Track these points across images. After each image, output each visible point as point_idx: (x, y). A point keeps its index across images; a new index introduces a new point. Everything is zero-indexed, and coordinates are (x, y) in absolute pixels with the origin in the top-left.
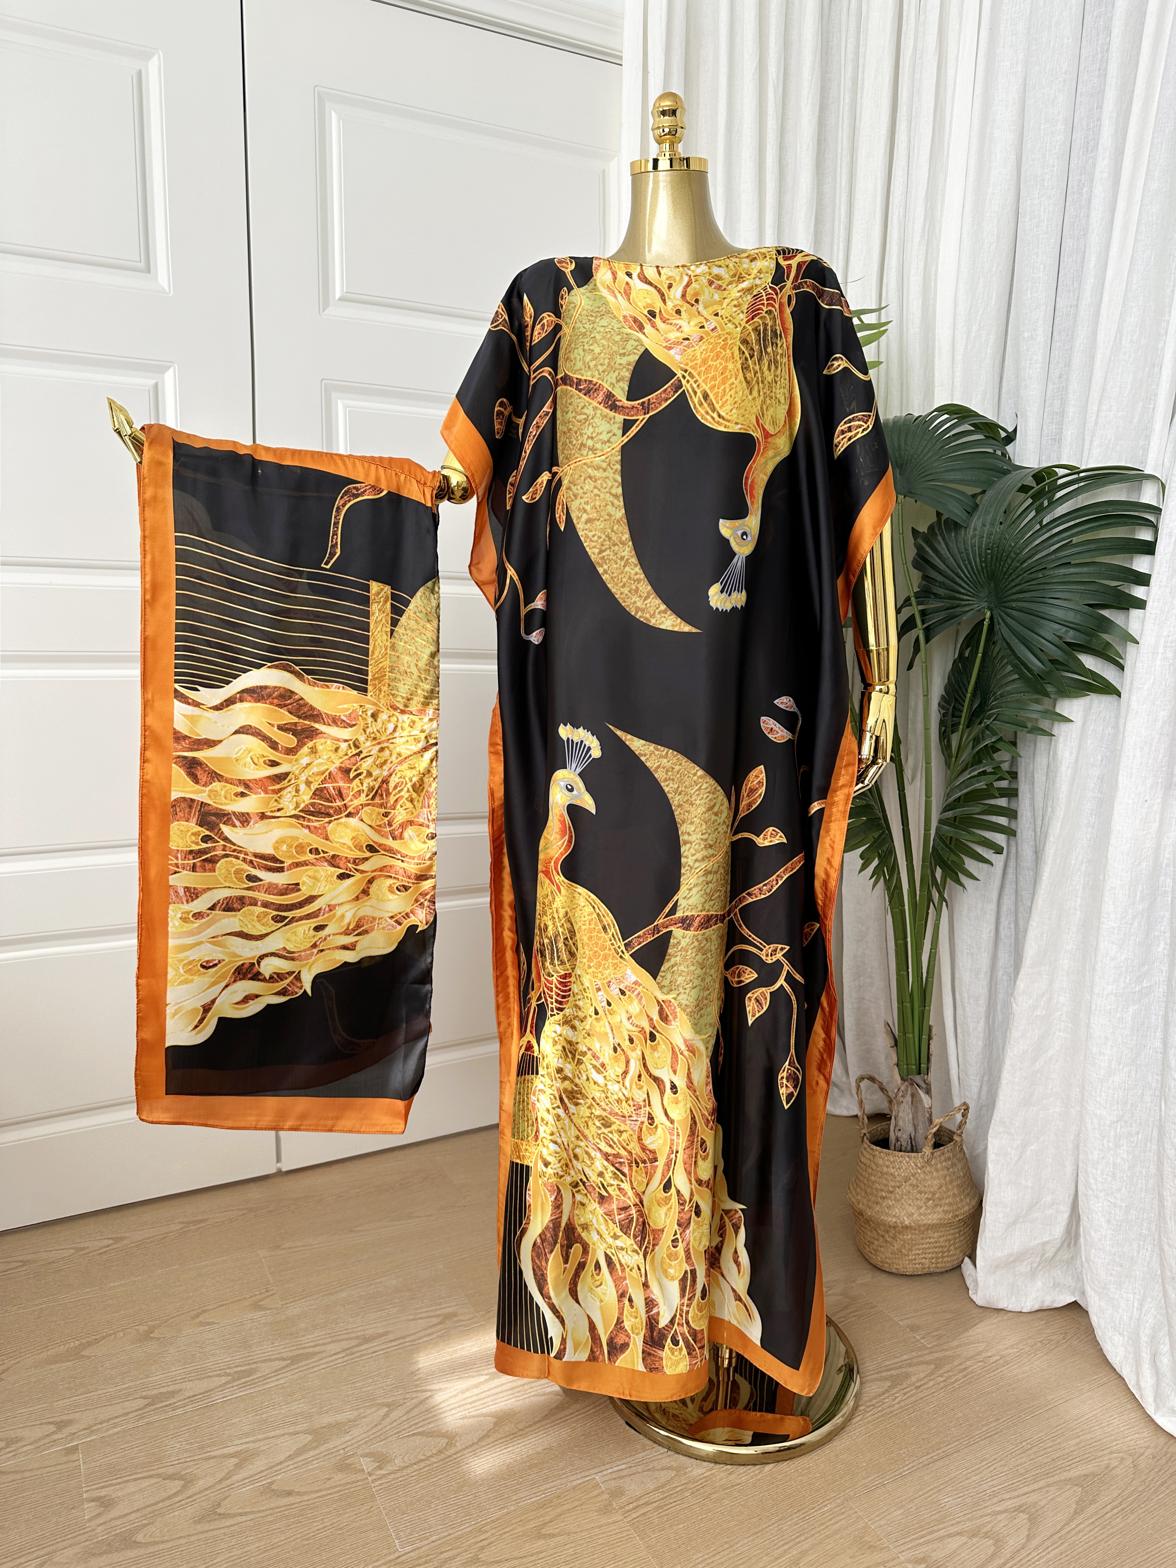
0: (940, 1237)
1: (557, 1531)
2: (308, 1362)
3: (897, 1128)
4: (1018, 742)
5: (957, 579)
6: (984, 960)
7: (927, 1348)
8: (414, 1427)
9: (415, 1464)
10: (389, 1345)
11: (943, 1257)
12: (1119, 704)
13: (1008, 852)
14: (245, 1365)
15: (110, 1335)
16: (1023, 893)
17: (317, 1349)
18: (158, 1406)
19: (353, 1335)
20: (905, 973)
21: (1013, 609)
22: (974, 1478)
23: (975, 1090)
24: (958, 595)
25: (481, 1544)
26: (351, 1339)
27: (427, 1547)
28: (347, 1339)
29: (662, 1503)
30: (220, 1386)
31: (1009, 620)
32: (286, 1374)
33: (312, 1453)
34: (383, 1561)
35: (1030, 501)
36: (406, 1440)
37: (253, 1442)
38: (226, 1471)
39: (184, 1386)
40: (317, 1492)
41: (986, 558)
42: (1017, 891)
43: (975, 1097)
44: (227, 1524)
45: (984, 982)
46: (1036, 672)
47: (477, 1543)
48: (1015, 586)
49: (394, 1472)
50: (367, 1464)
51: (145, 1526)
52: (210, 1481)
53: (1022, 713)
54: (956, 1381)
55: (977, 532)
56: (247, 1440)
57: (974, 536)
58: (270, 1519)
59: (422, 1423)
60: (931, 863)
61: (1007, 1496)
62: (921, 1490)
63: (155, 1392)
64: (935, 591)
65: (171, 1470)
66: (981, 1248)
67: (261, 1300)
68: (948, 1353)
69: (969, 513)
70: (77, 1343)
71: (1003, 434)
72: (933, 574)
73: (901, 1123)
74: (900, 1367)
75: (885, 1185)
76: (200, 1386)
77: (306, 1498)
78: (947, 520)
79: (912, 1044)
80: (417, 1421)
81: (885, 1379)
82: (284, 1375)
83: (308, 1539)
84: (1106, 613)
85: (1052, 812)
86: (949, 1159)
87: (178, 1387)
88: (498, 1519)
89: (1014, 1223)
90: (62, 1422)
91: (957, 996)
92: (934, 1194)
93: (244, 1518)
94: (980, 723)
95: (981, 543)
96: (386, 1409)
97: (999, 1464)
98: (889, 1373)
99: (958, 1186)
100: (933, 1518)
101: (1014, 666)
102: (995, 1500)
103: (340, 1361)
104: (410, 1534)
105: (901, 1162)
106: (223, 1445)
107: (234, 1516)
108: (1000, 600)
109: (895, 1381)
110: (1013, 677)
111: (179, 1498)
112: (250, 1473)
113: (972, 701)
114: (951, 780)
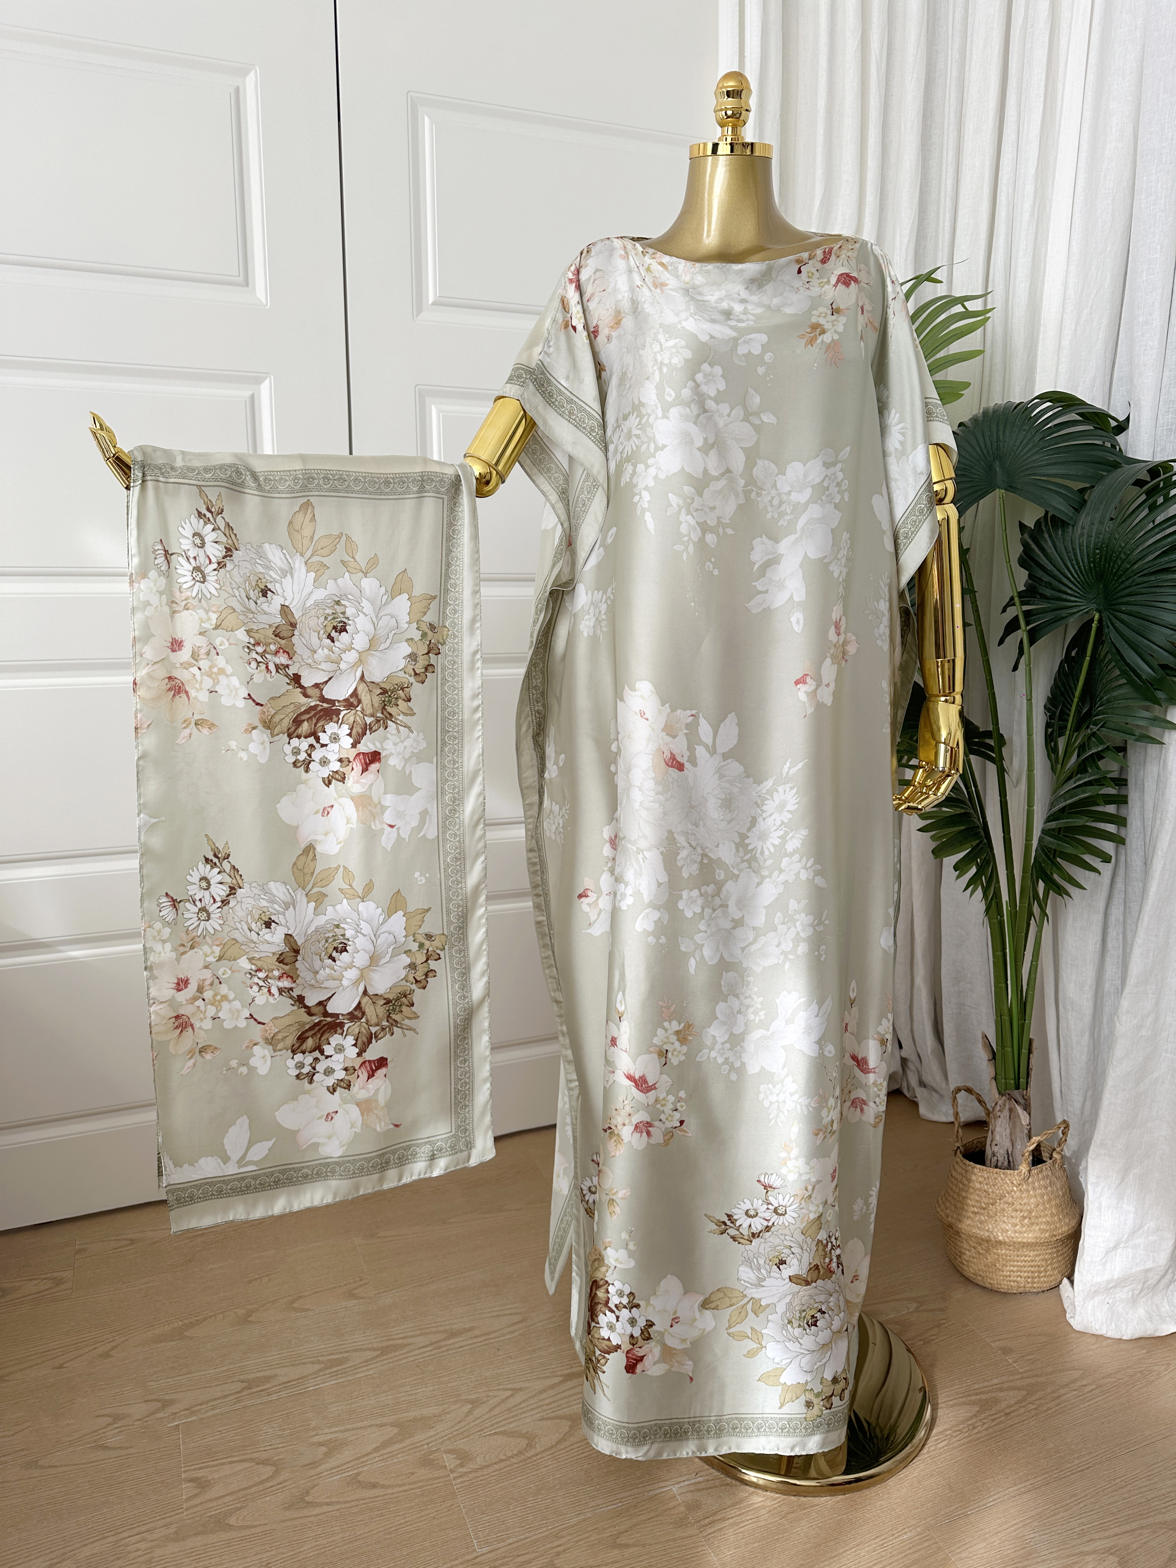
0: (1037, 1255)
1: (631, 1542)
2: (397, 1353)
3: (994, 1143)
4: (1127, 747)
5: (1064, 580)
6: (1089, 973)
7: (1019, 1373)
8: (495, 1426)
9: (495, 1463)
10: (475, 1340)
11: (1039, 1277)
13: (1117, 860)
14: (337, 1353)
15: (211, 1317)
16: (1131, 905)
17: (405, 1341)
18: (254, 1390)
19: (441, 1329)
20: (1004, 986)
21: (1122, 612)
22: (1062, 1515)
23: (1078, 1105)
24: (1065, 596)
25: (556, 1550)
26: (440, 1332)
27: (504, 1549)
28: (435, 1333)
29: (739, 1520)
30: (313, 1374)
31: (1118, 624)
32: (377, 1365)
33: (397, 1446)
34: (461, 1560)
35: (1144, 497)
36: (488, 1438)
37: (342, 1431)
38: (316, 1459)
39: (279, 1372)
40: (400, 1486)
41: (1094, 557)
42: (1125, 902)
43: (1078, 1112)
44: (315, 1512)
45: (1088, 995)
46: (1146, 677)
47: (552, 1548)
48: (1125, 589)
49: (475, 1471)
50: (450, 1461)
51: (238, 1509)
53: (1129, 720)
54: (1048, 1409)
55: (1085, 531)
56: (337, 1429)
57: (1082, 535)
58: (355, 1510)
59: (503, 1423)
60: (1032, 874)
62: (1006, 1523)
63: (251, 1376)
64: (1041, 591)
65: (264, 1456)
66: (1079, 1271)
68: (1041, 1379)
69: (1076, 510)
70: (180, 1323)
71: (1114, 423)
72: (1040, 574)
73: (998, 1137)
74: (990, 1391)
75: (977, 1201)
76: (294, 1373)
77: (390, 1491)
78: (1054, 517)
79: (1010, 1059)
80: (499, 1420)
81: (973, 1403)
82: (373, 1366)
83: (390, 1533)
85: (1161, 824)
86: (1048, 1176)
87: (273, 1372)
88: (575, 1525)
89: (1115, 1247)
90: (166, 1400)
91: (1061, 1008)
92: (1030, 1212)
93: (331, 1508)
94: (1087, 727)
95: (1089, 542)
96: (470, 1406)
97: (1089, 1501)
98: (978, 1397)
99: (1057, 1205)
101: (1122, 670)
102: (1085, 1539)
103: (427, 1354)
104: (488, 1535)
105: (995, 1179)
106: (314, 1433)
107: (321, 1505)
108: (1110, 603)
109: (984, 1405)
110: (1120, 682)
111: (271, 1484)
112: (339, 1462)
113: (1079, 706)
114: (1056, 789)
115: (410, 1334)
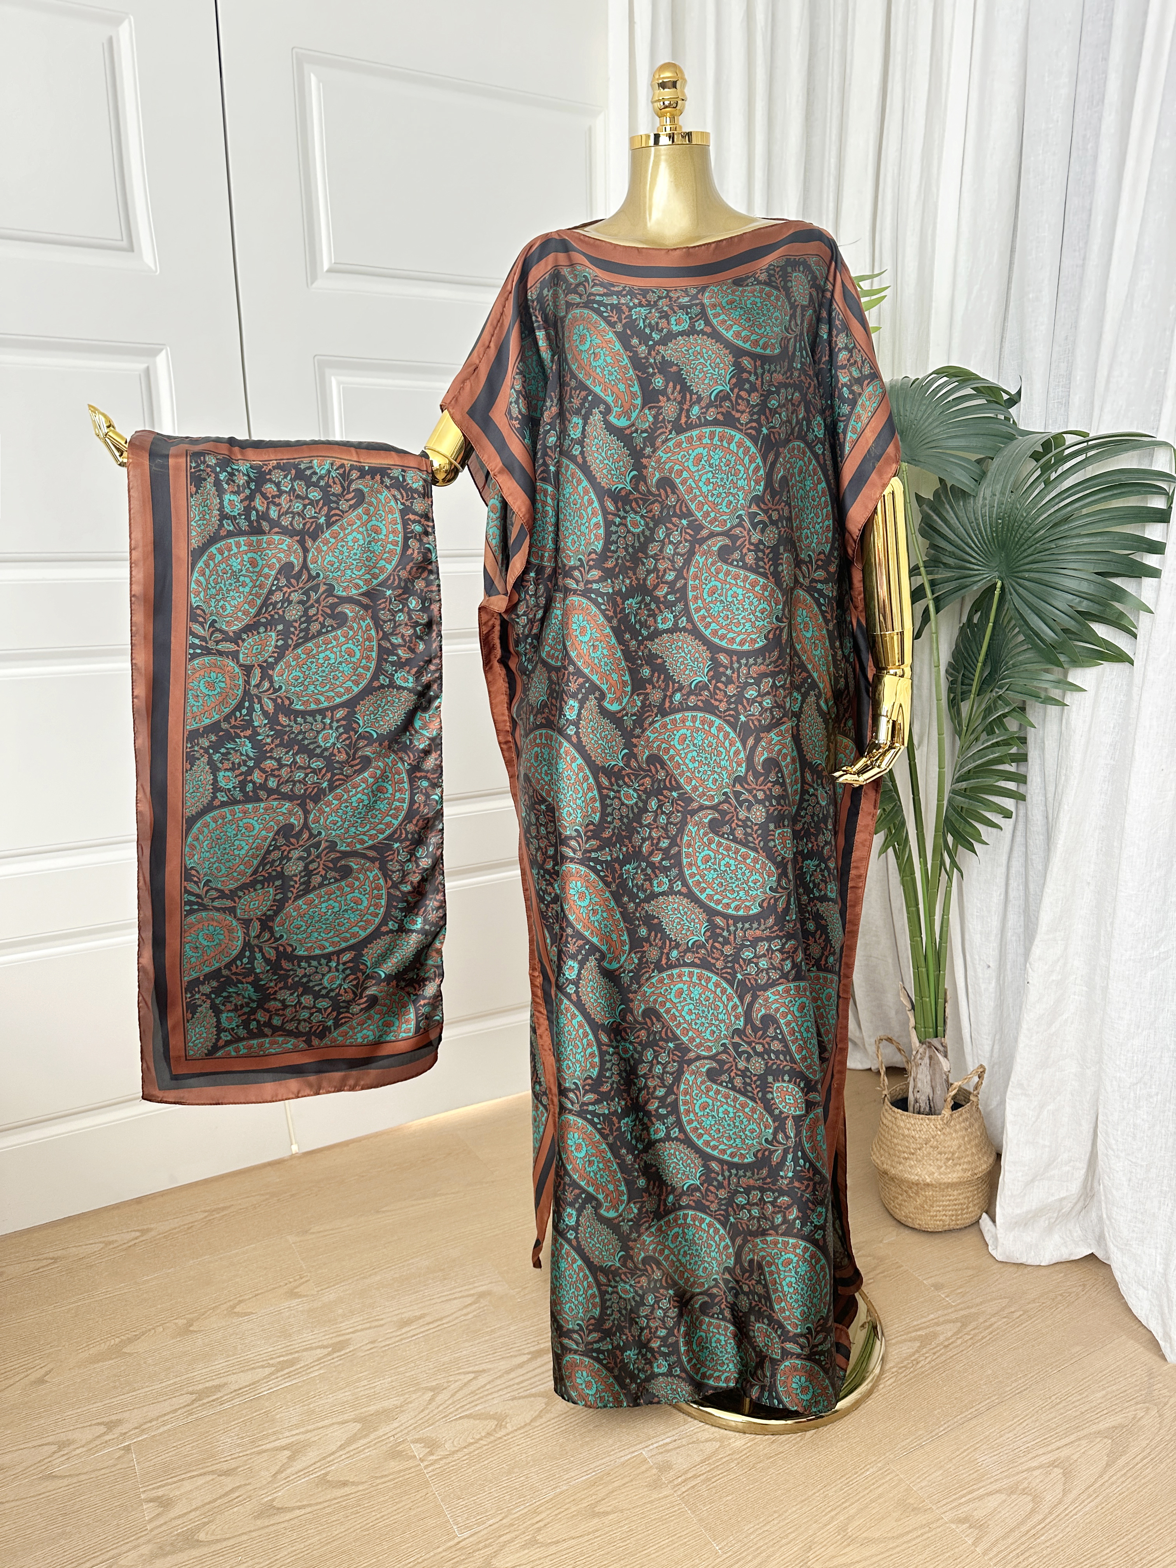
0: (960, 1194)
1: (609, 1509)
3: (915, 1089)
4: (1028, 708)
5: (968, 549)
6: (996, 924)
7: (952, 1306)
8: (460, 1411)
9: (465, 1447)
10: (428, 1328)
11: (962, 1214)
12: (1132, 672)
13: (1017, 816)
14: (286, 1355)
15: (150, 1330)
16: (1034, 857)
18: (204, 1402)
19: (390, 1320)
20: (920, 941)
21: (1025, 579)
22: (1007, 1436)
23: (987, 1048)
24: (968, 565)
25: (536, 1525)
26: (390, 1323)
27: (485, 1532)
28: (386, 1324)
29: (710, 1475)
30: (265, 1378)
31: (1021, 590)
32: (330, 1363)
33: (362, 1442)
35: (1039, 472)
36: (453, 1423)
37: (303, 1433)
38: (280, 1464)
39: (229, 1379)
41: (997, 527)
42: (1026, 855)
43: (988, 1055)
44: (287, 1518)
45: (994, 944)
46: (1049, 640)
47: (533, 1525)
48: (1027, 557)
49: (445, 1457)
50: (418, 1450)
51: (205, 1524)
52: (265, 1475)
53: (1035, 683)
54: (983, 1338)
55: (987, 502)
56: (297, 1432)
57: (984, 505)
58: (329, 1510)
59: (467, 1407)
60: (943, 831)
61: (1041, 1451)
62: (957, 1450)
63: (200, 1387)
64: (944, 561)
65: (225, 1467)
66: (1001, 1206)
68: (973, 1310)
69: (976, 481)
70: (117, 1340)
71: (1007, 397)
72: (943, 544)
73: (919, 1084)
74: (928, 1327)
75: (903, 1147)
76: (245, 1379)
77: (361, 1488)
78: (953, 487)
79: (929, 1009)
80: (464, 1403)
81: (914, 1339)
82: (326, 1364)
83: (368, 1529)
84: (1117, 581)
85: (1066, 780)
86: (967, 1119)
87: (226, 1380)
88: (553, 1499)
89: (1033, 1181)
90: (111, 1422)
91: (969, 959)
92: (953, 1154)
93: (303, 1511)
94: (993, 692)
95: (991, 513)
96: (431, 1394)
97: (1029, 1420)
98: (918, 1333)
99: (976, 1146)
100: (972, 1477)
101: (1027, 636)
102: (1029, 1456)
104: (467, 1519)
105: (920, 1124)
106: (274, 1438)
107: (292, 1509)
108: (1012, 570)
109: (925, 1341)
110: (1025, 647)
111: (237, 1494)
112: (304, 1465)
113: (982, 671)
114: (964, 750)
115: (360, 1327)
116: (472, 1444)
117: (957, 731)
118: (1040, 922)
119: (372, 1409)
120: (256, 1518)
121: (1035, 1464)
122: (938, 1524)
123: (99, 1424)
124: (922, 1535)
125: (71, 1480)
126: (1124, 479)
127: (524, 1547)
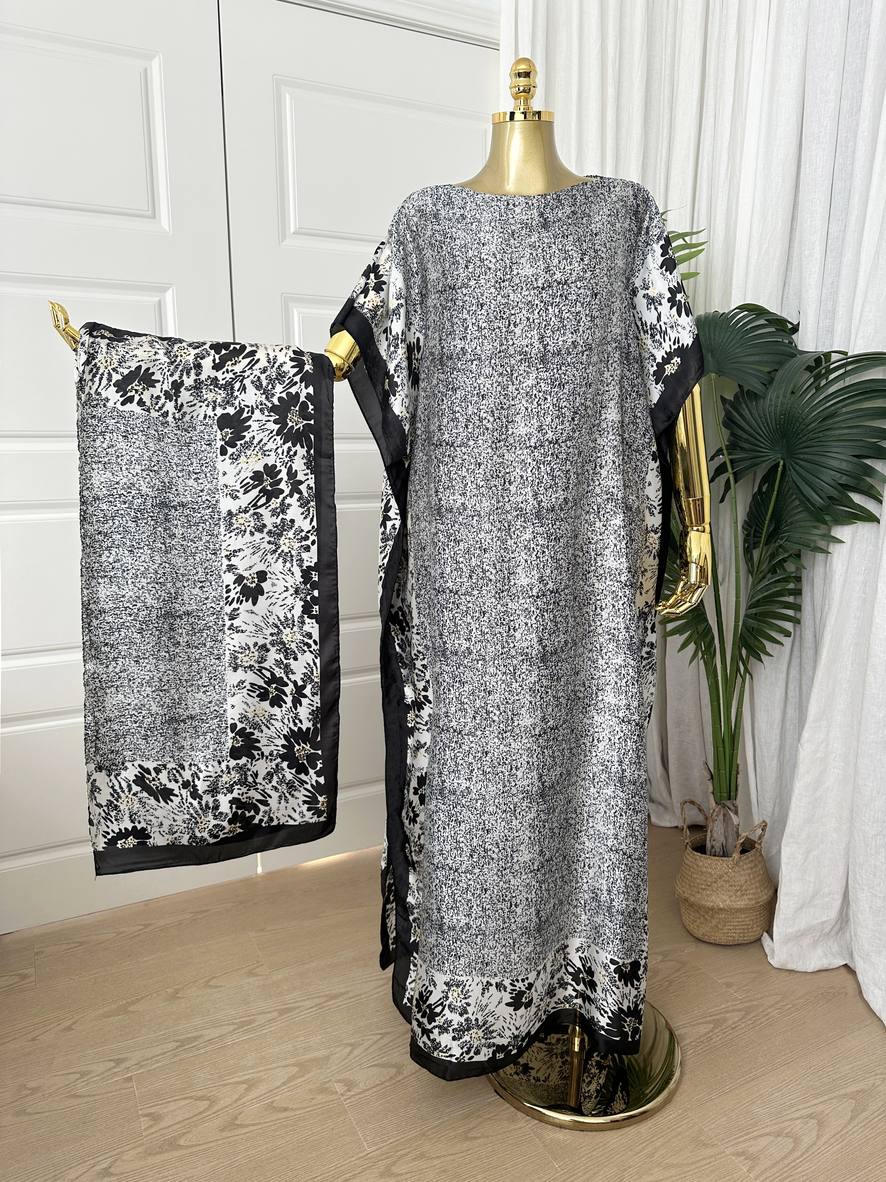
0: (746, 917)
2: (292, 1014)
3: (712, 839)
4: (802, 555)
5: (758, 437)
6: (777, 715)
7: (739, 1000)
8: (371, 1061)
9: (374, 1087)
10: (349, 1001)
11: (748, 932)
12: (878, 529)
13: (795, 635)
14: (247, 1016)
15: (147, 996)
16: (806, 666)
17: (297, 1005)
18: (187, 1047)
19: (322, 994)
20: (719, 725)
21: (800, 459)
22: (777, 1094)
23: (770, 810)
24: (759, 449)
26: (322, 997)
27: (387, 1148)
28: (318, 997)
30: (230, 1032)
31: (797, 468)
32: (277, 1023)
33: (299, 1080)
35: (812, 380)
36: (366, 1070)
37: (256, 1072)
38: (239, 1093)
39: (204, 1032)
40: (305, 1108)
41: (780, 421)
42: (800, 664)
43: (770, 815)
44: (244, 1132)
45: (777, 731)
46: (818, 505)
48: (802, 443)
49: (359, 1093)
50: (339, 1088)
51: (184, 1134)
52: (228, 1101)
53: (807, 536)
55: (773, 402)
56: (252, 1071)
57: (771, 405)
58: (273, 1128)
59: (377, 1058)
60: (738, 645)
61: (801, 1107)
62: (739, 1103)
63: (183, 1037)
64: (741, 445)
65: (200, 1094)
66: (776, 926)
67: (254, 969)
68: (755, 1003)
69: (765, 385)
70: (124, 1002)
71: (790, 326)
72: (740, 433)
73: (715, 835)
74: (720, 1014)
75: (704, 880)
76: (215, 1033)
77: (298, 1112)
78: (748, 391)
79: (724, 779)
80: (373, 1056)
81: (709, 1022)
82: (275, 1024)
83: (301, 1142)
84: (868, 462)
85: (829, 608)
86: (752, 861)
87: (200, 1033)
89: (801, 908)
90: (119, 1059)
91: (756, 741)
92: (741, 887)
93: (255, 1128)
94: (776, 542)
95: (776, 410)
96: (350, 1048)
97: (795, 1083)
98: (712, 1018)
99: (759, 881)
100: (749, 1123)
101: (802, 502)
102: (793, 1110)
103: (314, 1013)
104: (374, 1138)
105: (716, 864)
106: (236, 1075)
107: (248, 1126)
108: (791, 453)
109: (717, 1023)
110: (800, 509)
111: (208, 1114)
112: (257, 1095)
113: (769, 526)
114: (754, 585)
115: (300, 999)
116: (379, 1085)
117: (750, 572)
118: (809, 713)
119: (307, 1057)
120: (222, 1130)
121: (797, 1115)
122: (722, 1155)
123: (110, 1060)
124: (710, 1163)
125: (88, 1099)
126: (874, 386)
127: (414, 1159)
